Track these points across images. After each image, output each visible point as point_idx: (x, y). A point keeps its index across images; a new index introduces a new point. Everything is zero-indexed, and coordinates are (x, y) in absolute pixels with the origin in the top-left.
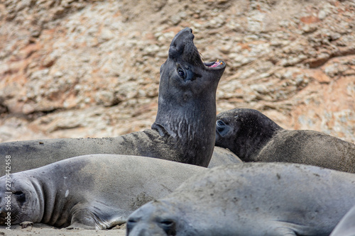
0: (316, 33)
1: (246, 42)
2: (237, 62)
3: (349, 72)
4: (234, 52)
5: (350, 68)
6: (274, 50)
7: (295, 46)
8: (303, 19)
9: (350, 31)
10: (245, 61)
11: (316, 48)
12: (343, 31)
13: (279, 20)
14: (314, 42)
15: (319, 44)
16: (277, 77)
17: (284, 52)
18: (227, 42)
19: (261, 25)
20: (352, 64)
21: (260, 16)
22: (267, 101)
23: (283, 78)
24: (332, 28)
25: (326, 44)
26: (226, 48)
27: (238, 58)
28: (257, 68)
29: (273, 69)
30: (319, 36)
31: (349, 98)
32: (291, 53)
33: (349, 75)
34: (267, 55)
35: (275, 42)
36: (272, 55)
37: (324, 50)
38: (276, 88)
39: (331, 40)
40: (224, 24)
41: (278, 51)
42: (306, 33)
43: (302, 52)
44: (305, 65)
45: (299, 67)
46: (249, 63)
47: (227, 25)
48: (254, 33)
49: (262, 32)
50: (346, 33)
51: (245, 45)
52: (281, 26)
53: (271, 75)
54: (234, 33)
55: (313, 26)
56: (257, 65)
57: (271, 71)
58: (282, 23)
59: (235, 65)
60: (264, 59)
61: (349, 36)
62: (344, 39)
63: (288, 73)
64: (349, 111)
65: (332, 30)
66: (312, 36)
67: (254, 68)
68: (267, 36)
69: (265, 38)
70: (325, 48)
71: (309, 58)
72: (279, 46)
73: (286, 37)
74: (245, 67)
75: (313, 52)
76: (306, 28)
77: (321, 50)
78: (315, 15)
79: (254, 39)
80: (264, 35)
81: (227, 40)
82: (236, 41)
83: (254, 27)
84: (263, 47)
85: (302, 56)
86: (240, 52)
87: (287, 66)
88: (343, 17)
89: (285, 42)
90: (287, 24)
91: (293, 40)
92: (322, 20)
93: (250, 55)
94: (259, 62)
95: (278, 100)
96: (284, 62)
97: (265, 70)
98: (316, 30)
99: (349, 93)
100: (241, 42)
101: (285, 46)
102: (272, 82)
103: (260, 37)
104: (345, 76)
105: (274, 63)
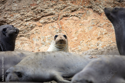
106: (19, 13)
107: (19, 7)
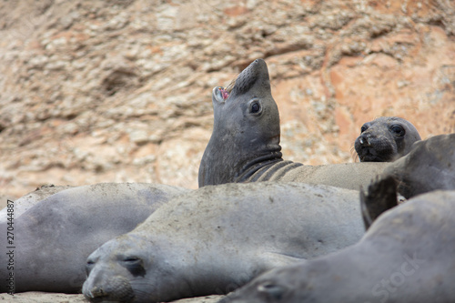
0: (245, 28)
1: (157, 45)
2: (147, 70)
3: (291, 73)
4: (142, 58)
5: (292, 69)
6: (193, 52)
7: (219, 45)
8: (227, 12)
9: (288, 21)
10: (157, 68)
11: (246, 46)
12: (280, 22)
13: (197, 14)
14: (243, 38)
15: (250, 41)
16: (199, 86)
17: (206, 54)
18: (133, 46)
19: (174, 22)
20: (294, 64)
21: (171, 11)
22: (189, 116)
23: (206, 87)
24: (266, 19)
25: (259, 40)
26: (133, 52)
27: (148, 65)
28: (173, 76)
29: (193, 76)
30: (250, 31)
31: (294, 107)
32: (214, 54)
33: (291, 77)
34: (184, 59)
35: (194, 42)
36: (190, 58)
37: (257, 48)
38: (199, 99)
39: (265, 35)
40: (127, 23)
41: (198, 54)
42: (232, 28)
43: (229, 53)
44: (234, 68)
45: (226, 72)
46: (163, 71)
47: (132, 25)
48: (166, 33)
49: (176, 31)
50: (284, 25)
51: (155, 48)
52: (200, 22)
53: (192, 84)
54: (141, 35)
55: (241, 18)
56: (173, 72)
57: (191, 79)
58: (201, 18)
59: (145, 74)
60: (180, 64)
61: (288, 28)
62: (282, 33)
63: (214, 79)
64: (295, 122)
65: (265, 22)
66: (240, 31)
67: (168, 76)
68: (183, 35)
69: (180, 37)
70: (258, 45)
71: (238, 59)
72: (199, 47)
73: (207, 35)
74: (158, 76)
75: (242, 52)
76: (232, 22)
77: (253, 48)
78: (242, 4)
79: (166, 41)
80: (178, 34)
81: (133, 43)
82: (143, 44)
83: (165, 25)
84: (178, 50)
85: (229, 58)
86: (149, 58)
87: (211, 71)
88: (279, 6)
89: (206, 42)
90: (207, 18)
91: (216, 38)
92: (251, 10)
93: (162, 60)
94: (175, 68)
95: (203, 114)
96: (206, 66)
97: (184, 78)
98: (244, 23)
99: (294, 99)
100: (150, 45)
101: (207, 46)
102: (194, 92)
103: (173, 37)
104: (286, 79)
105: (194, 68)
106: (184, 40)
107: (184, 21)
